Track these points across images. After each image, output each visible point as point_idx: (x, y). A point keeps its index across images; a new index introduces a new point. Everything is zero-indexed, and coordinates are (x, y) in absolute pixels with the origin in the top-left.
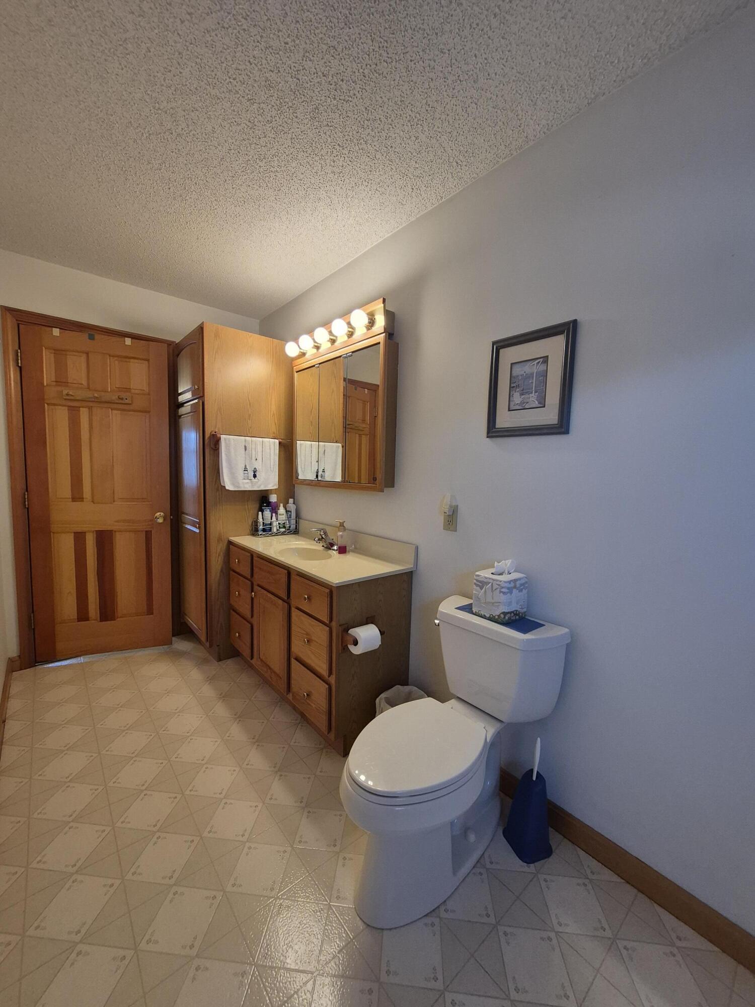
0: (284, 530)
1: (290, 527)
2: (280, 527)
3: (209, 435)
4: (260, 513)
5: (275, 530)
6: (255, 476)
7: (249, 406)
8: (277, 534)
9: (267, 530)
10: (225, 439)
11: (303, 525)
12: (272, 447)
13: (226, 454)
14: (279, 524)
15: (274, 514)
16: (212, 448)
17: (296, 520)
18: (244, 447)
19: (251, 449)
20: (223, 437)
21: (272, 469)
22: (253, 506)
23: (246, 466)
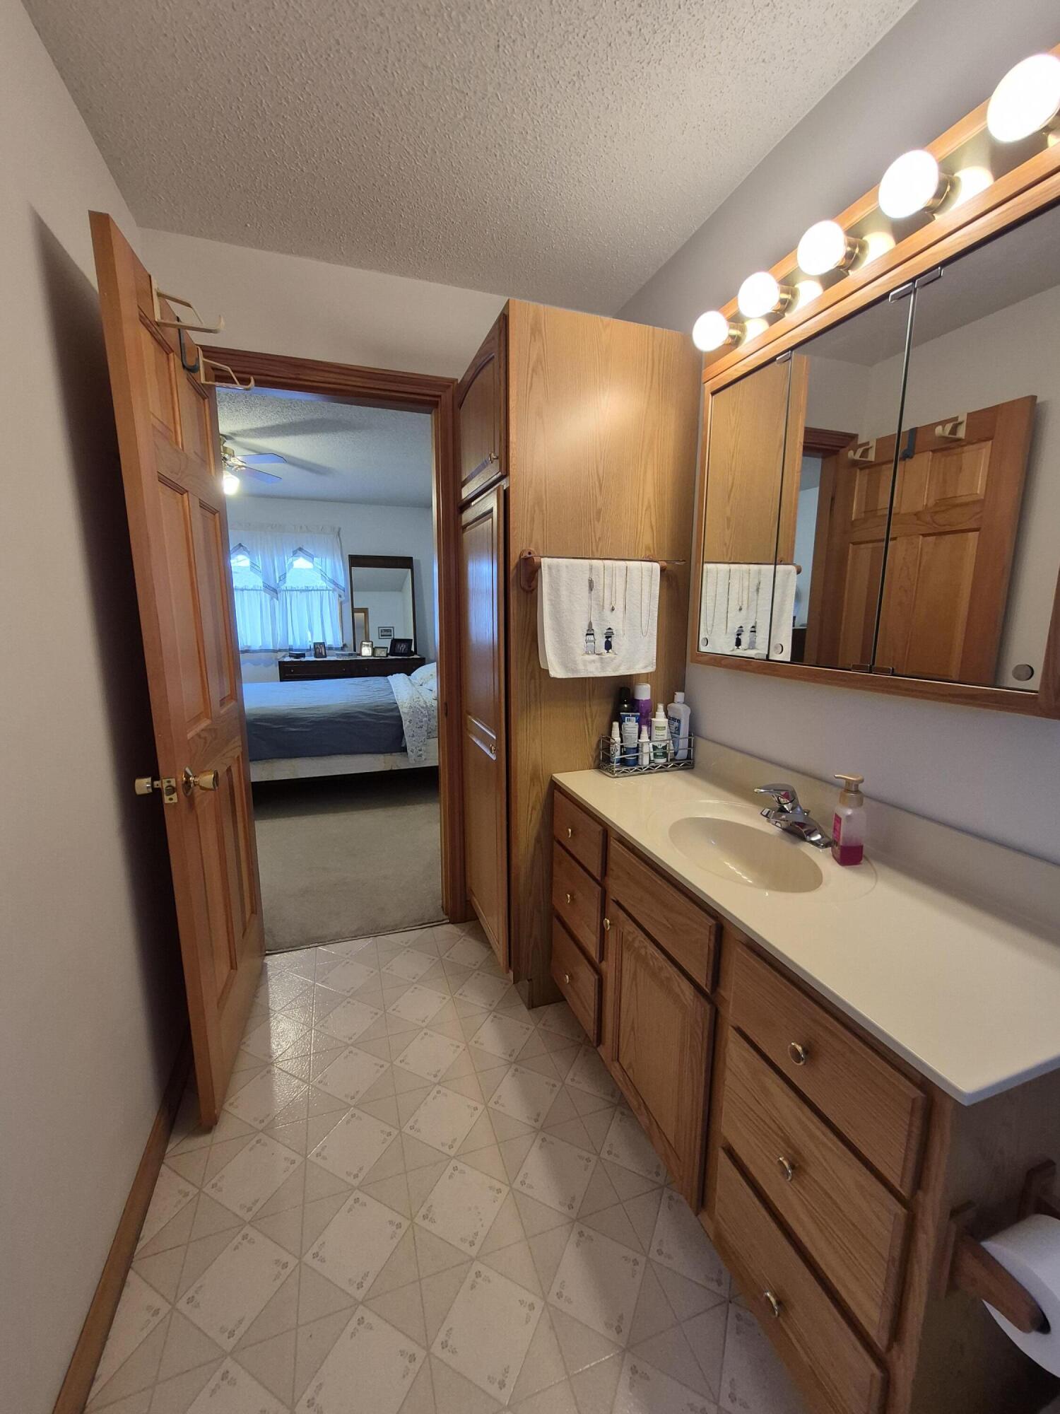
0: (663, 761)
1: (676, 753)
2: (655, 756)
3: (517, 560)
4: (616, 724)
5: (645, 761)
6: (608, 646)
7: (598, 490)
8: (651, 769)
9: (630, 762)
10: (550, 567)
11: (704, 750)
12: (646, 579)
13: (551, 600)
14: (655, 748)
15: (645, 728)
16: (523, 589)
17: (690, 740)
18: (587, 583)
19: (601, 587)
20: (545, 562)
21: (644, 629)
22: (600, 709)
23: (590, 624)
